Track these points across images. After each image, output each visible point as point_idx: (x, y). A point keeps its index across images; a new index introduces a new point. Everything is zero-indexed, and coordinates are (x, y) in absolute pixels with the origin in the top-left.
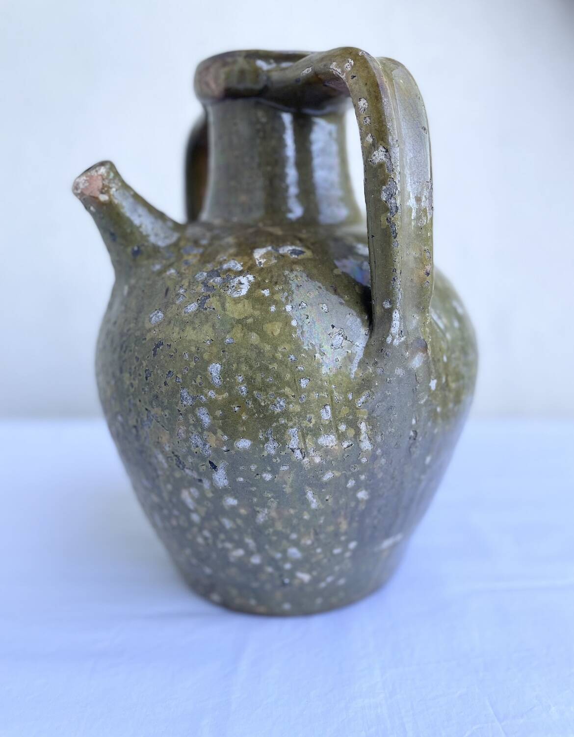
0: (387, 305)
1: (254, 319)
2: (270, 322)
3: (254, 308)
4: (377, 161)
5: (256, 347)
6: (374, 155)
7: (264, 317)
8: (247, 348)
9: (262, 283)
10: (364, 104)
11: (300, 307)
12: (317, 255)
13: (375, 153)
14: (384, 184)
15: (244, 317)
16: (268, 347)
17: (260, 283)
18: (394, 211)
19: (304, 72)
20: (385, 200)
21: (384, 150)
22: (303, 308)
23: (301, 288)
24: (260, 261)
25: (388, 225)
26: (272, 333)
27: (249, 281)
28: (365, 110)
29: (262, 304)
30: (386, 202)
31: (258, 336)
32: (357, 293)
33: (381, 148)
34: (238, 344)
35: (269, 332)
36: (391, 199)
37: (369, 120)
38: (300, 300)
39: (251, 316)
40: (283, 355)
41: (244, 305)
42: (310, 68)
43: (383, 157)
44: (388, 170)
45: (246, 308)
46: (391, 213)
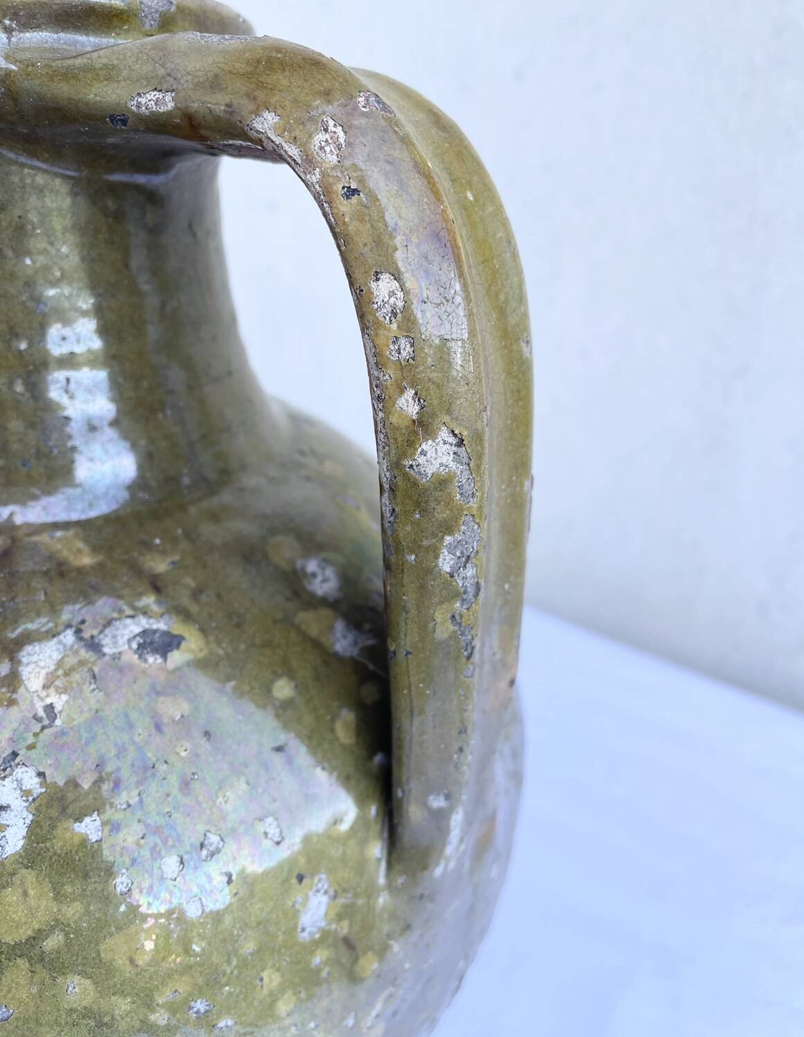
0: (437, 802)
1: (66, 935)
2: (119, 928)
3: (59, 896)
4: (430, 470)
5: (87, 1013)
6: (424, 453)
7: (99, 920)
8: (59, 1024)
9: (70, 796)
10: (392, 294)
11: (204, 852)
12: (218, 642)
13: (424, 446)
14: (449, 530)
15: (30, 932)
16: (122, 1005)
17: (62, 799)
18: (470, 595)
19: (143, 100)
20: (448, 570)
21: (452, 440)
22: (212, 855)
23: (196, 786)
24: (48, 701)
25: (455, 632)
26: (132, 961)
27: (26, 793)
28: (394, 314)
29: (86, 876)
30: (452, 576)
31: (88, 982)
32: (343, 746)
33: (444, 434)
34: (26, 1021)
35: (121, 961)
36: (465, 566)
37: (408, 348)
38: (201, 828)
39: (57, 924)
40: (173, 1008)
41: (25, 894)
42: (168, 97)
43: (448, 460)
44: (461, 494)
45: (33, 902)
46: (463, 600)
